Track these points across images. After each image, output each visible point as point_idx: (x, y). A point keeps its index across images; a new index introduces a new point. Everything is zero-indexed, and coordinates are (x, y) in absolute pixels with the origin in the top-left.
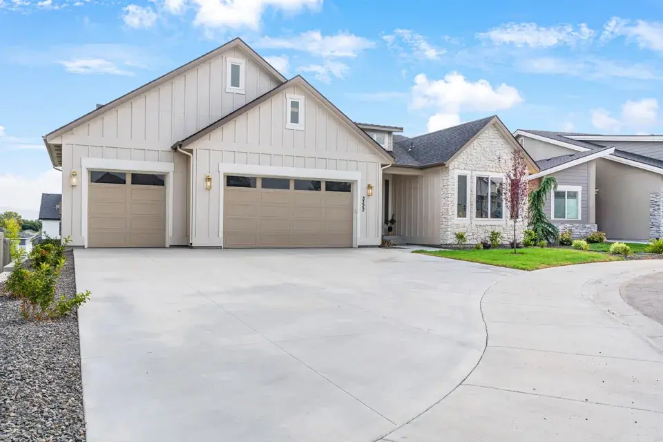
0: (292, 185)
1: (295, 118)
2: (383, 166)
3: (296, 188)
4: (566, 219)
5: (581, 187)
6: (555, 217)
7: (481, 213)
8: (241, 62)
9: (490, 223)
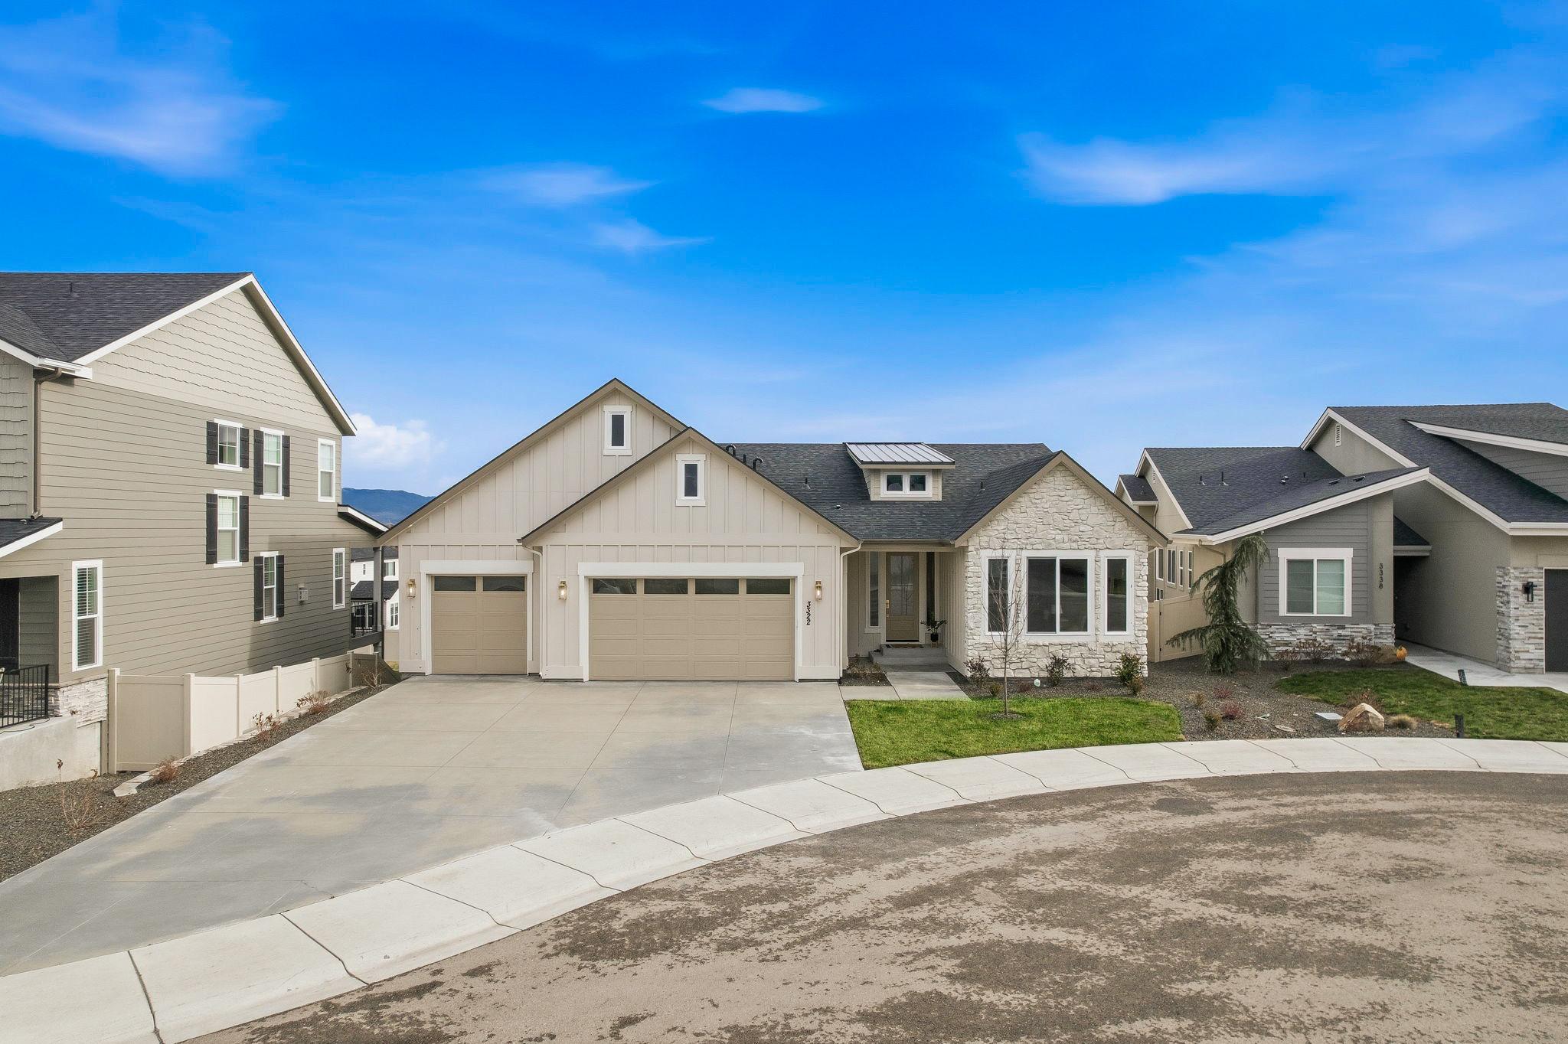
0: (692, 587)
1: (691, 489)
2: (842, 550)
3: (698, 592)
4: (1315, 614)
5: (1351, 550)
6: (1289, 611)
7: (1040, 621)
8: (625, 409)
9: (1058, 639)
